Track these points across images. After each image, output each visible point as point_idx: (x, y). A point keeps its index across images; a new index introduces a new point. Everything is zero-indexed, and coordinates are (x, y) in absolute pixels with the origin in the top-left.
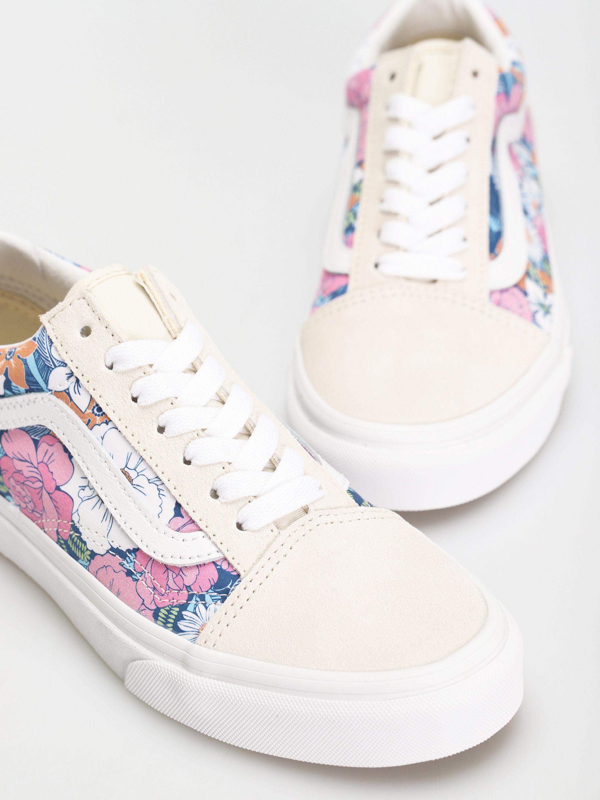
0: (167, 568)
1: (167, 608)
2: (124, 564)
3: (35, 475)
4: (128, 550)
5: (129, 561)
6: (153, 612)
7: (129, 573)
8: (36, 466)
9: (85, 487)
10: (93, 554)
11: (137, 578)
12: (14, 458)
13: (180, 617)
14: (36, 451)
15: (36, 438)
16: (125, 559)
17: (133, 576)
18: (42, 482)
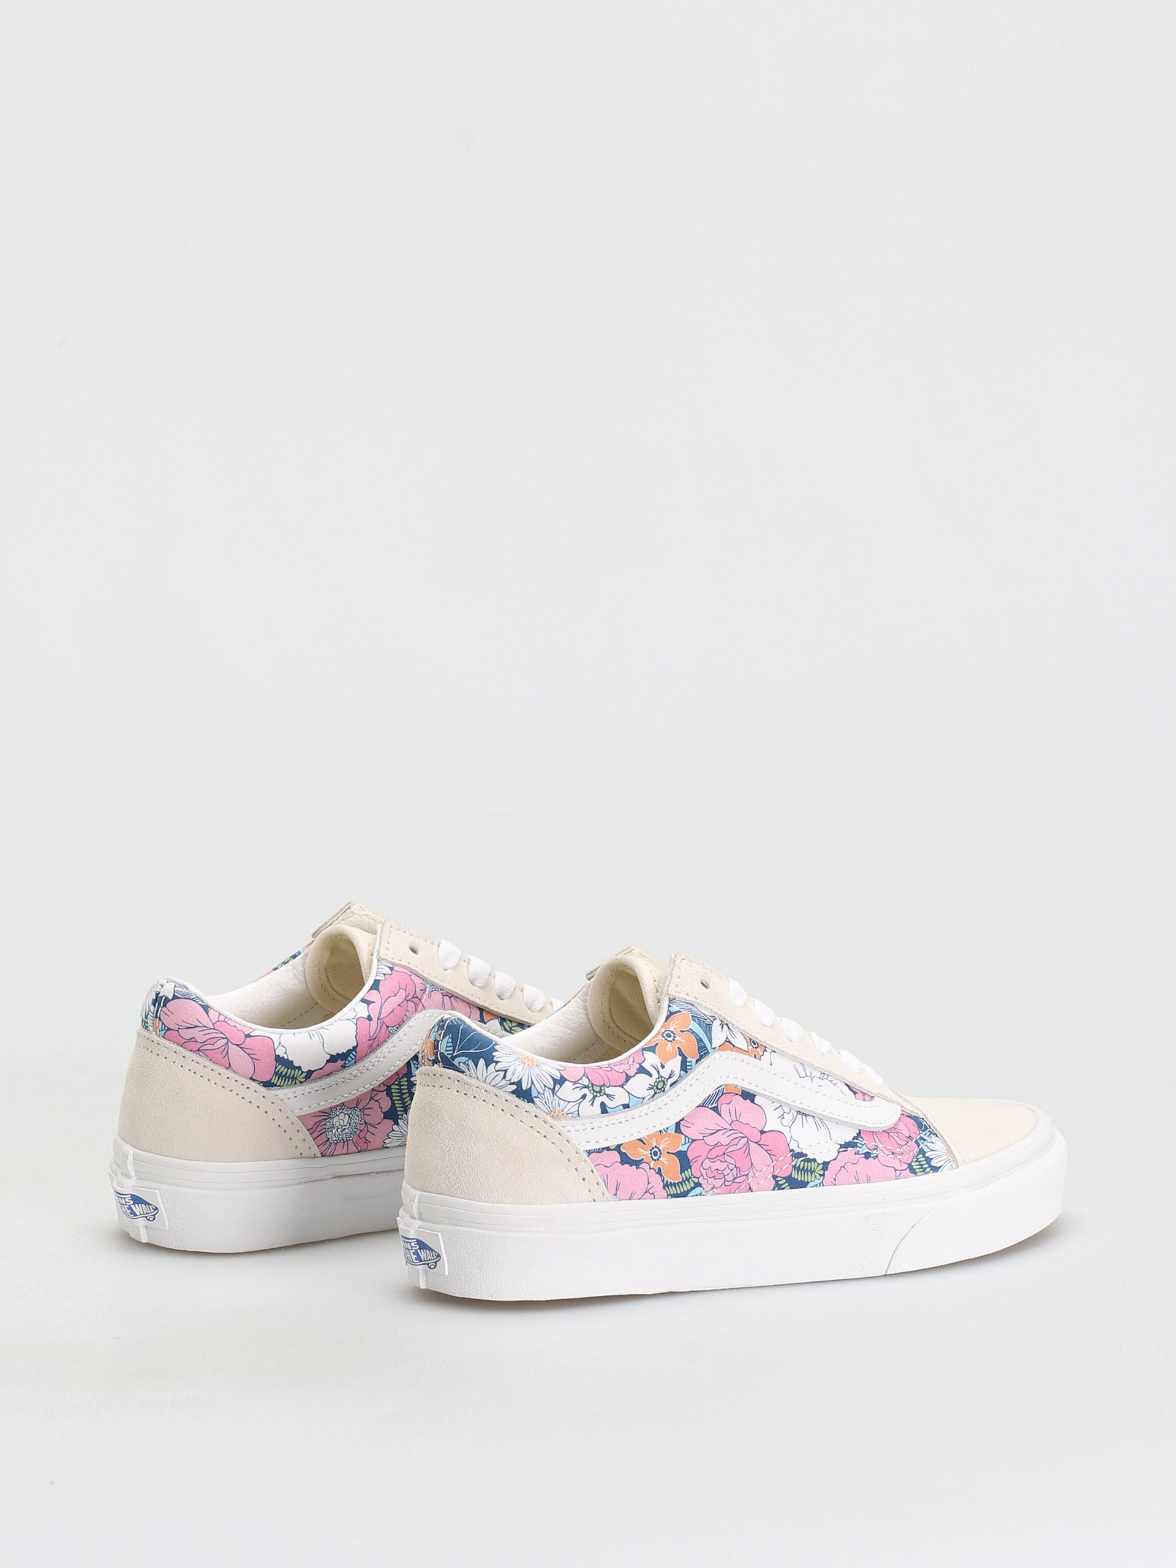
0: (886, 1132)
1: (915, 1160)
2: (858, 1151)
3: (736, 1136)
4: (855, 1138)
5: (861, 1146)
6: (908, 1170)
7: (867, 1155)
8: (731, 1128)
9: (783, 1115)
10: (826, 1165)
11: (876, 1155)
12: (704, 1137)
13: (928, 1160)
14: (720, 1115)
15: (714, 1105)
16: (857, 1146)
17: (872, 1156)
18: (746, 1137)
